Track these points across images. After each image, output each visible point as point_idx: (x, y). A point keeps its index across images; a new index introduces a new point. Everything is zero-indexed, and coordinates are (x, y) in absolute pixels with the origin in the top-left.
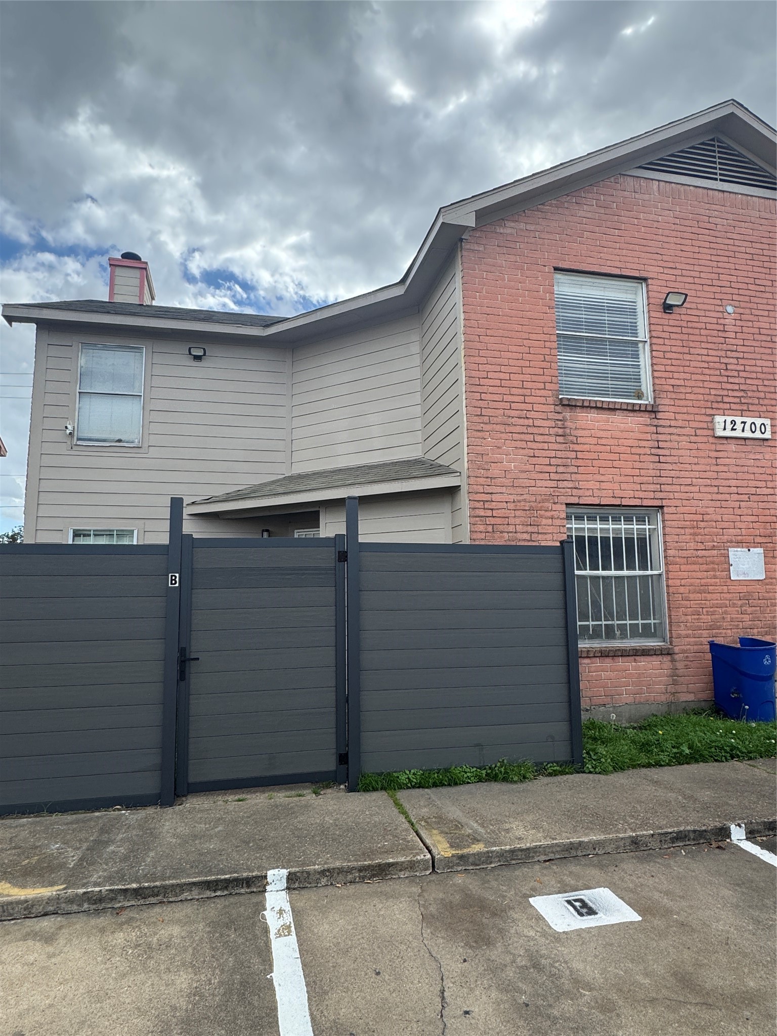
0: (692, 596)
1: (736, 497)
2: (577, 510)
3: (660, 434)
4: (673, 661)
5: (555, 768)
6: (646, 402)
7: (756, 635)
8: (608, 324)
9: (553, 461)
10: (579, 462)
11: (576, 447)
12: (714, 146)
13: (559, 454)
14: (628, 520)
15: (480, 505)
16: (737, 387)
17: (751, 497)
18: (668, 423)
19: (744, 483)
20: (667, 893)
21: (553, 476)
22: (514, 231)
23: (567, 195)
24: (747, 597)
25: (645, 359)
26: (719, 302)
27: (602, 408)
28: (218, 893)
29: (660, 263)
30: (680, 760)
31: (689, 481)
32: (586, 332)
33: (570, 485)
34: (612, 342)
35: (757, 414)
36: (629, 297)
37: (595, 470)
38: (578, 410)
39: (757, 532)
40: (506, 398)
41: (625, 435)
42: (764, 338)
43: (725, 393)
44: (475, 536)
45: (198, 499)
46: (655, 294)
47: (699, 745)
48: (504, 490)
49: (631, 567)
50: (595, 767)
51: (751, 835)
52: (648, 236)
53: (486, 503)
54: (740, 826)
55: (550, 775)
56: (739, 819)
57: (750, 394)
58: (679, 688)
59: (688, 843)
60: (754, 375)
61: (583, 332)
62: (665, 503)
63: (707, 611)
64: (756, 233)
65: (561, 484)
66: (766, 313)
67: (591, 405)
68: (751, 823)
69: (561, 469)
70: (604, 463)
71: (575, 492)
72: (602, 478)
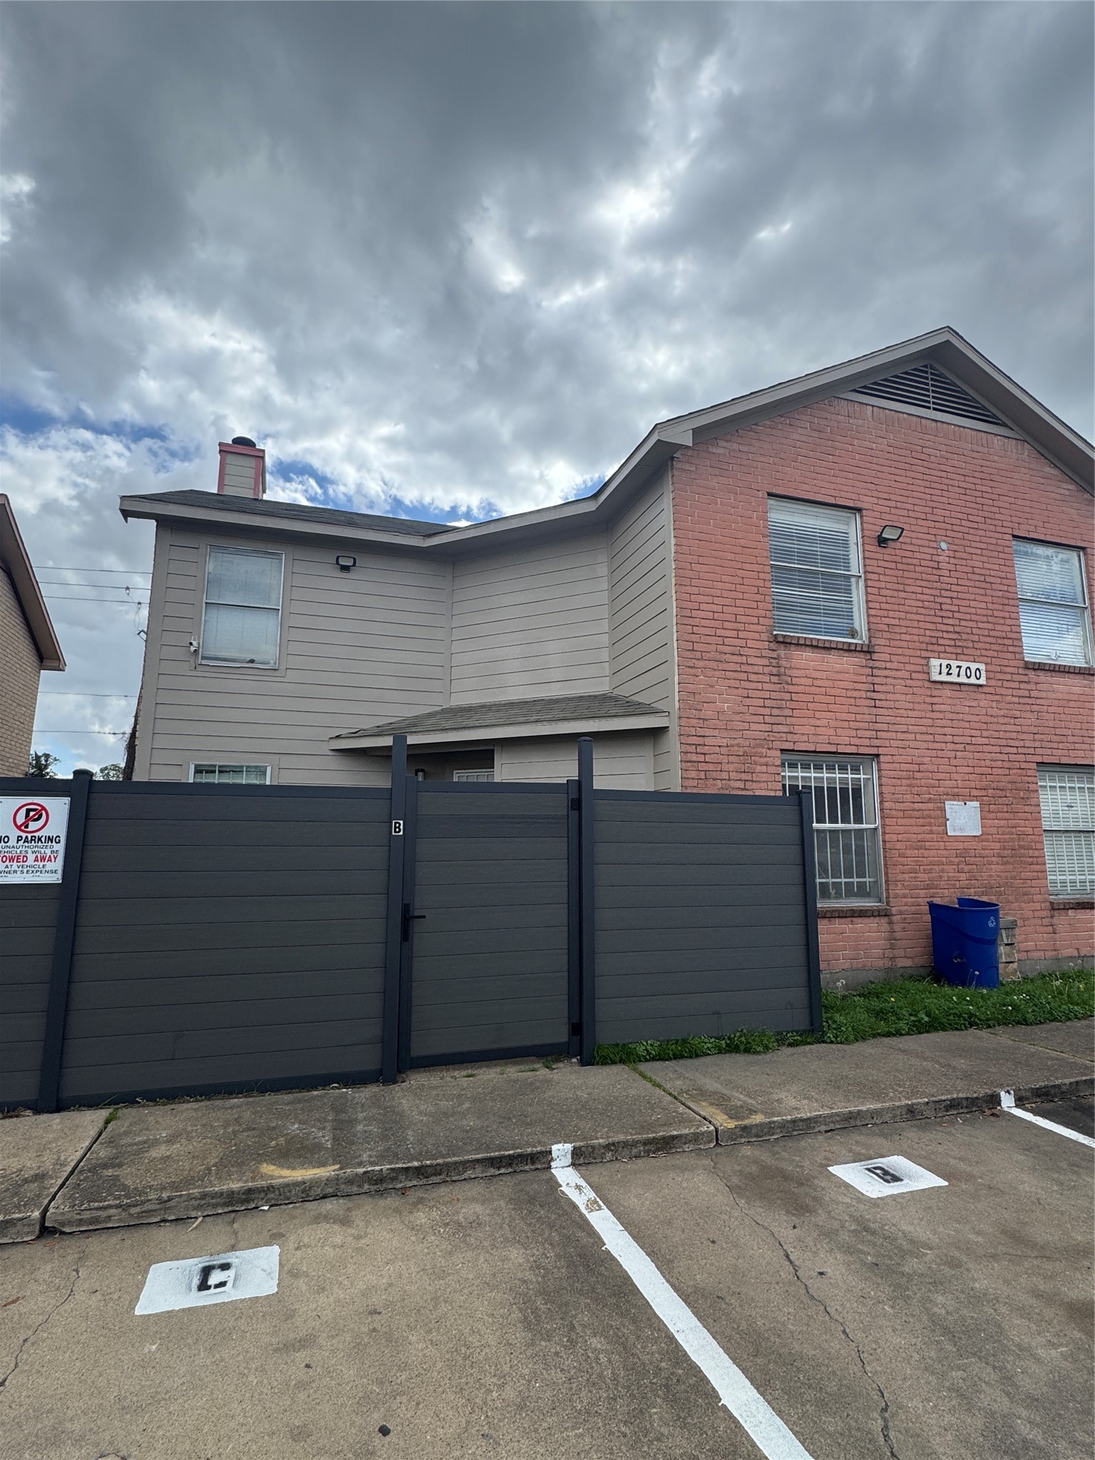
0: (909, 852)
1: (951, 746)
2: (793, 757)
3: (875, 676)
4: (890, 923)
5: (796, 1038)
6: (860, 642)
7: (972, 894)
8: (821, 556)
9: (768, 703)
10: (793, 705)
11: (792, 688)
12: (926, 372)
13: (774, 695)
14: (843, 769)
15: (692, 749)
16: (951, 629)
17: (967, 746)
18: (883, 665)
19: (960, 732)
20: (961, 1159)
21: (768, 719)
22: (727, 451)
23: (781, 416)
24: (964, 854)
25: (858, 595)
26: (933, 538)
27: (817, 647)
28: (502, 1171)
29: (875, 494)
30: (920, 1028)
31: (904, 728)
32: (798, 564)
33: (785, 729)
34: (823, 574)
35: (972, 658)
36: (842, 528)
37: (810, 713)
38: (793, 647)
39: (973, 785)
40: (719, 632)
41: (840, 676)
42: (977, 577)
43: (940, 634)
44: (686, 784)
45: (343, 732)
46: (870, 527)
47: (937, 1012)
48: (716, 733)
49: (845, 820)
50: (836, 1037)
51: (1020, 1102)
52: (861, 464)
53: (698, 747)
54: (1009, 1093)
55: (790, 1045)
56: (1008, 1086)
57: (964, 637)
58: (897, 952)
59: (961, 1111)
60: (968, 617)
61: (795, 563)
62: (881, 751)
63: (924, 870)
64: (969, 466)
65: (776, 728)
66: (979, 552)
67: (807, 643)
68: (1020, 1090)
69: (775, 712)
70: (818, 707)
71: (790, 737)
72: (818, 723)
